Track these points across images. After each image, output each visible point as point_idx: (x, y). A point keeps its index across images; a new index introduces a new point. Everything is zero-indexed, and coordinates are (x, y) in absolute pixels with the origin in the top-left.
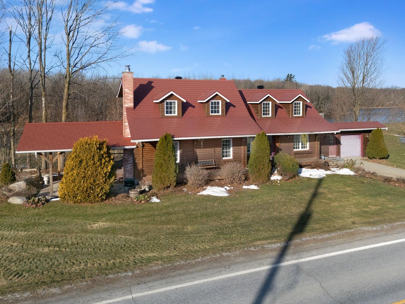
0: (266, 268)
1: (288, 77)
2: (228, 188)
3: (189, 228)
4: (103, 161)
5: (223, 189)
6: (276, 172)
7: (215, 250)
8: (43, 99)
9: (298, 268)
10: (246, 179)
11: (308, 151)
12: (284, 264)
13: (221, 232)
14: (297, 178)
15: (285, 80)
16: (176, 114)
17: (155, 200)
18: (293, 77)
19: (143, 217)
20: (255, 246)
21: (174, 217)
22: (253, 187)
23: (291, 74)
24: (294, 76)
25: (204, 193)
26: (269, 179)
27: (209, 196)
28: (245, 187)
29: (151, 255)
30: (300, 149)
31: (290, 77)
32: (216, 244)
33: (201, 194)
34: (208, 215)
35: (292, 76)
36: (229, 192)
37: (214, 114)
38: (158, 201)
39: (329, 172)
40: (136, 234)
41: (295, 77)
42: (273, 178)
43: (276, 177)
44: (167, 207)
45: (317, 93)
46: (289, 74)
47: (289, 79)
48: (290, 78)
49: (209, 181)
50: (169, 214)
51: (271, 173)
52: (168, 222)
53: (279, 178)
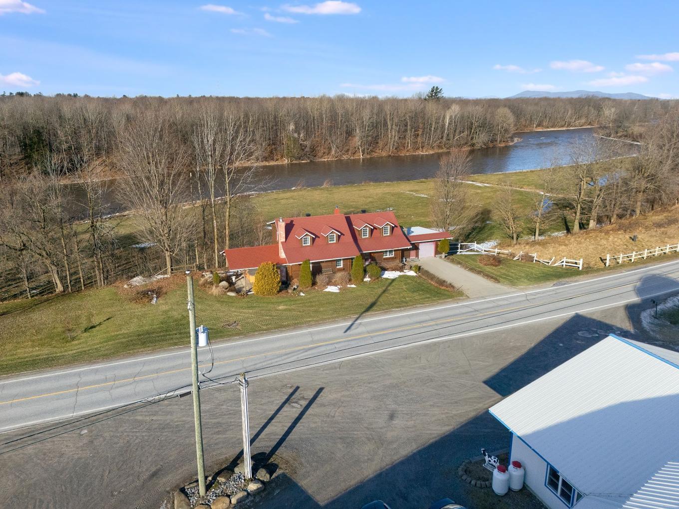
0: (350, 323)
1: (433, 91)
2: (339, 287)
3: (322, 309)
4: (276, 276)
5: (337, 288)
6: (367, 276)
7: (333, 318)
8: (215, 221)
9: (360, 324)
10: (350, 280)
11: (393, 257)
12: (356, 322)
13: (335, 311)
14: (380, 279)
15: (428, 95)
16: (309, 244)
17: (302, 294)
18: (440, 92)
19: (299, 304)
20: (347, 317)
21: (314, 304)
22: (353, 286)
23: (437, 87)
24: (441, 90)
25: (327, 290)
26: (363, 280)
27: (329, 292)
28: (349, 286)
29: (309, 319)
30: (388, 256)
31: (435, 91)
32: (333, 316)
33: (325, 290)
34: (329, 303)
35: (438, 90)
36: (340, 289)
37: (332, 242)
38: (304, 295)
39: (402, 274)
40: (300, 312)
41: (443, 92)
42: (365, 280)
43: (367, 279)
44: (310, 298)
45: (469, 118)
46: (434, 87)
47: (434, 95)
48: (436, 93)
49: (329, 283)
50: (311, 302)
51: (364, 277)
52: (312, 306)
53: (369, 279)
